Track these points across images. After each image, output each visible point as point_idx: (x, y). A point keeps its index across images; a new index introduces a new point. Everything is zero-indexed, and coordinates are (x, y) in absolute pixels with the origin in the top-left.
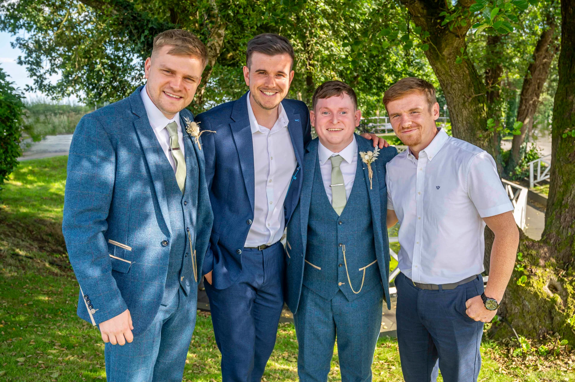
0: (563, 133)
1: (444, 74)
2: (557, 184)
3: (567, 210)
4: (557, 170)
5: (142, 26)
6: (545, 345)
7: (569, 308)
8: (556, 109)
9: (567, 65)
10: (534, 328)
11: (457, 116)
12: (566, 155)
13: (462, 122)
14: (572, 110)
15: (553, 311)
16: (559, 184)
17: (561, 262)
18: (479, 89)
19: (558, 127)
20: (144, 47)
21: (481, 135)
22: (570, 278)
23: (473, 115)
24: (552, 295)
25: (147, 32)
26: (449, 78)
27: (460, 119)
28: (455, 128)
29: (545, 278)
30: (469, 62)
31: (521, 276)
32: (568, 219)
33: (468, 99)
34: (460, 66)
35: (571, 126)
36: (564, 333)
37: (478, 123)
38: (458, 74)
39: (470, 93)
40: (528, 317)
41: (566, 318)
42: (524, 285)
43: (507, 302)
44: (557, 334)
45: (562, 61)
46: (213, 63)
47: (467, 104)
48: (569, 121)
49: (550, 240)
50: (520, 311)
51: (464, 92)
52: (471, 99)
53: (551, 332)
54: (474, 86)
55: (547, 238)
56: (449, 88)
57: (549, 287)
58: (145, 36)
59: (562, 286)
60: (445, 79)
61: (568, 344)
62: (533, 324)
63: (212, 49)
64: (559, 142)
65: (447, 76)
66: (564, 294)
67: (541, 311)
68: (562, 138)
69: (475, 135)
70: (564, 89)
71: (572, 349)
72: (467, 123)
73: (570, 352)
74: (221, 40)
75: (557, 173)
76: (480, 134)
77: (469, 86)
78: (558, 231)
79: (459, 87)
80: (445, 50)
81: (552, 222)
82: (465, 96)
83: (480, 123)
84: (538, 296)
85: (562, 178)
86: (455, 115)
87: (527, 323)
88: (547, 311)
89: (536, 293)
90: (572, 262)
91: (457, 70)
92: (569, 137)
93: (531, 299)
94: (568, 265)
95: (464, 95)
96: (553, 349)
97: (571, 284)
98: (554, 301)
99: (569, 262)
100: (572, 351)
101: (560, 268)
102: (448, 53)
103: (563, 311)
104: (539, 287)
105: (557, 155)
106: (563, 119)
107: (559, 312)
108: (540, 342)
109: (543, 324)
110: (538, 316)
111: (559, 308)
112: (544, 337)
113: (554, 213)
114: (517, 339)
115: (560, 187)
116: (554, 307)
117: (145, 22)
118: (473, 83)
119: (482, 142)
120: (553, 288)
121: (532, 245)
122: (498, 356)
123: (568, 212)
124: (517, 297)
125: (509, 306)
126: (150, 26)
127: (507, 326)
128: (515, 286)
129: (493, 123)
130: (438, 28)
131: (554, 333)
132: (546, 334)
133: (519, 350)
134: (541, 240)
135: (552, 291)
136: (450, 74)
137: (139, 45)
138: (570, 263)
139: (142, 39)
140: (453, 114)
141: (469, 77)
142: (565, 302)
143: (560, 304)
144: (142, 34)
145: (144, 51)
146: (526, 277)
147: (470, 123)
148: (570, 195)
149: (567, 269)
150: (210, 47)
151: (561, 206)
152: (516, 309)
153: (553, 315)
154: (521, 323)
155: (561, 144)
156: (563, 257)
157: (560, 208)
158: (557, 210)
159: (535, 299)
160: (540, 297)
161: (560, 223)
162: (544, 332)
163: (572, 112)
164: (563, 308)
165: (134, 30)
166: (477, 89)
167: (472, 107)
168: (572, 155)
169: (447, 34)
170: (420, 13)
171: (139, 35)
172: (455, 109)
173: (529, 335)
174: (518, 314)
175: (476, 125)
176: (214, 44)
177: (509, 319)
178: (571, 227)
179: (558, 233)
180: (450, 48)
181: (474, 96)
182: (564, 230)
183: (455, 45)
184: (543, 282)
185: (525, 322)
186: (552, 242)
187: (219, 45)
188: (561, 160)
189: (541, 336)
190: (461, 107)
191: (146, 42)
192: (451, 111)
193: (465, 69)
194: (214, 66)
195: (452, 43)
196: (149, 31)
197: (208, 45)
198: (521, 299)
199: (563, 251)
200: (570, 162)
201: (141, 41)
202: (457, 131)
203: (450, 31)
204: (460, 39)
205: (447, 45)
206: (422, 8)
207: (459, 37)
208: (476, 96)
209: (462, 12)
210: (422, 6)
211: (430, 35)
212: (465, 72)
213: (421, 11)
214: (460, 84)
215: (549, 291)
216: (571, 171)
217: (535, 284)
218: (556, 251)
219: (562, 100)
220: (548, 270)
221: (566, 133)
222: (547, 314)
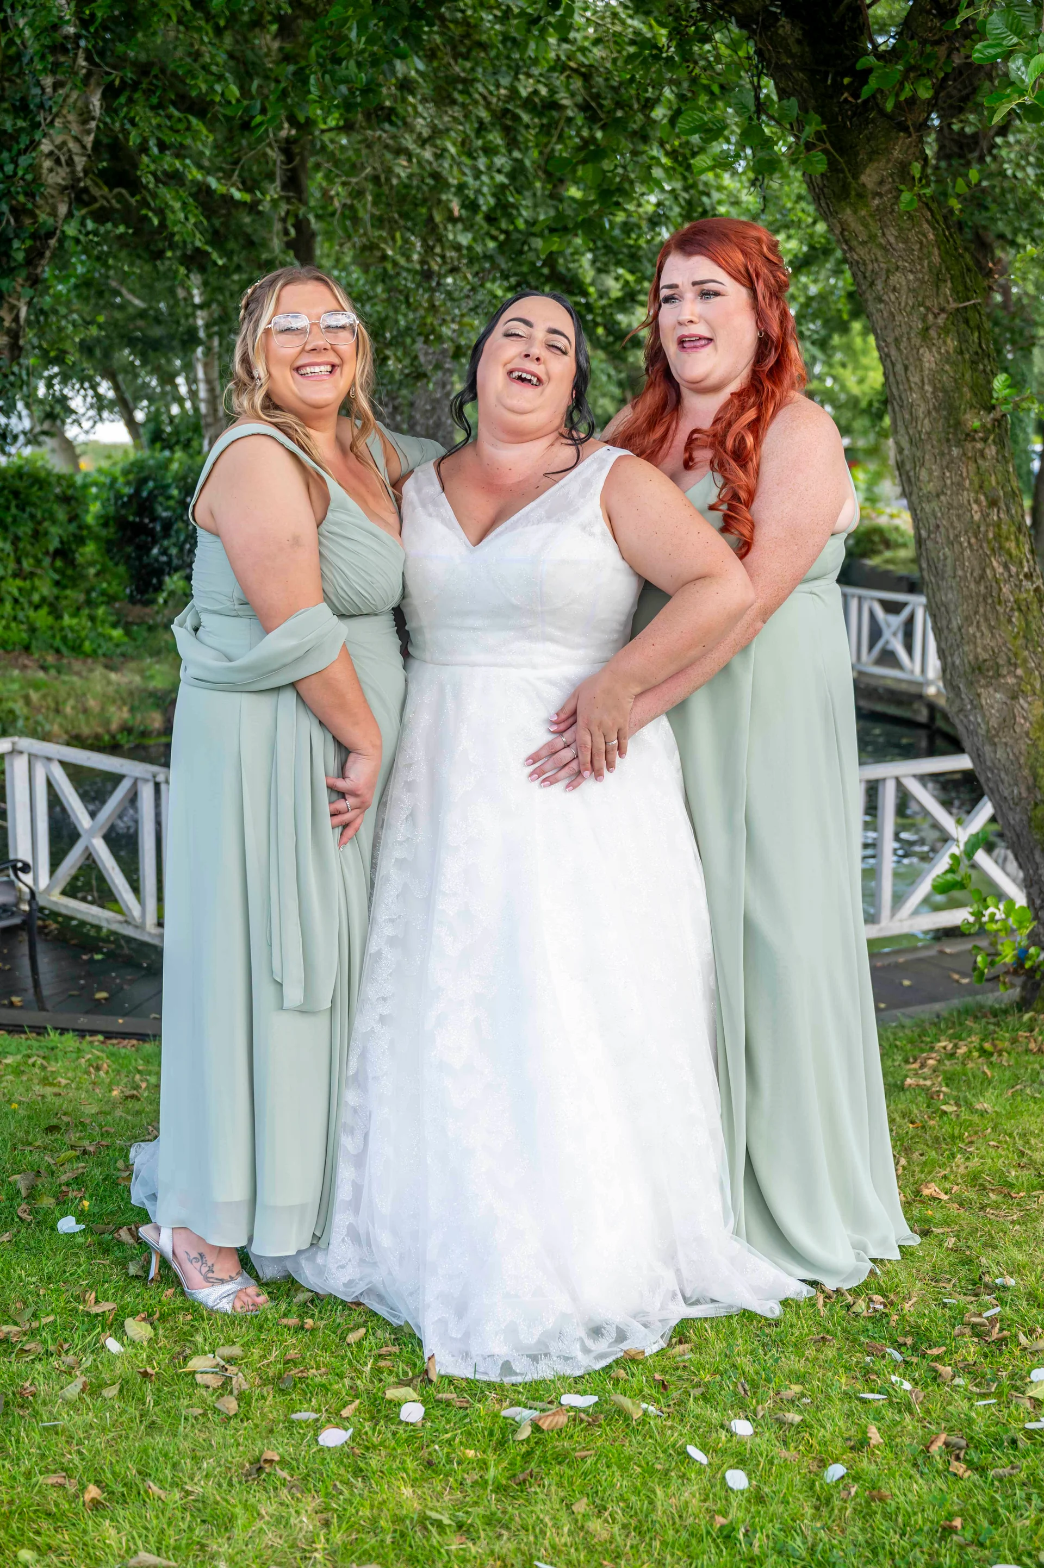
1: (864, 243)
11: (906, 368)
13: (922, 388)
18: (967, 289)
21: (977, 424)
23: (954, 364)
26: (879, 254)
27: (915, 379)
28: (901, 407)
30: (934, 206)
33: (936, 316)
34: (911, 217)
37: (965, 389)
38: (906, 241)
39: (941, 300)
47: (933, 333)
51: (925, 297)
52: (944, 316)
54: (952, 278)
56: (879, 286)
60: (867, 258)
63: (57, 161)
65: (875, 250)
69: (958, 424)
72: (935, 389)
74: (89, 131)
76: (974, 422)
77: (938, 281)
79: (908, 281)
80: (868, 171)
82: (926, 308)
83: (972, 389)
86: (899, 368)
91: (901, 230)
95: (922, 305)
102: (876, 177)
118: (948, 269)
119: (979, 445)
129: (1009, 387)
130: (846, 99)
136: (882, 241)
140: (893, 364)
141: (936, 252)
147: (944, 390)
166: (960, 288)
167: (949, 341)
169: (873, 121)
170: (791, 55)
172: (899, 349)
175: (962, 396)
180: (882, 164)
181: (953, 305)
183: (896, 153)
190: (917, 341)
192: (888, 355)
193: (926, 226)
195: (888, 151)
197: (46, 147)
202: (907, 416)
203: (882, 112)
204: (910, 136)
205: (873, 155)
206: (799, 42)
207: (906, 129)
208: (958, 310)
209: (922, 53)
210: (798, 34)
211: (823, 123)
212: (925, 236)
213: (795, 49)
214: (911, 271)
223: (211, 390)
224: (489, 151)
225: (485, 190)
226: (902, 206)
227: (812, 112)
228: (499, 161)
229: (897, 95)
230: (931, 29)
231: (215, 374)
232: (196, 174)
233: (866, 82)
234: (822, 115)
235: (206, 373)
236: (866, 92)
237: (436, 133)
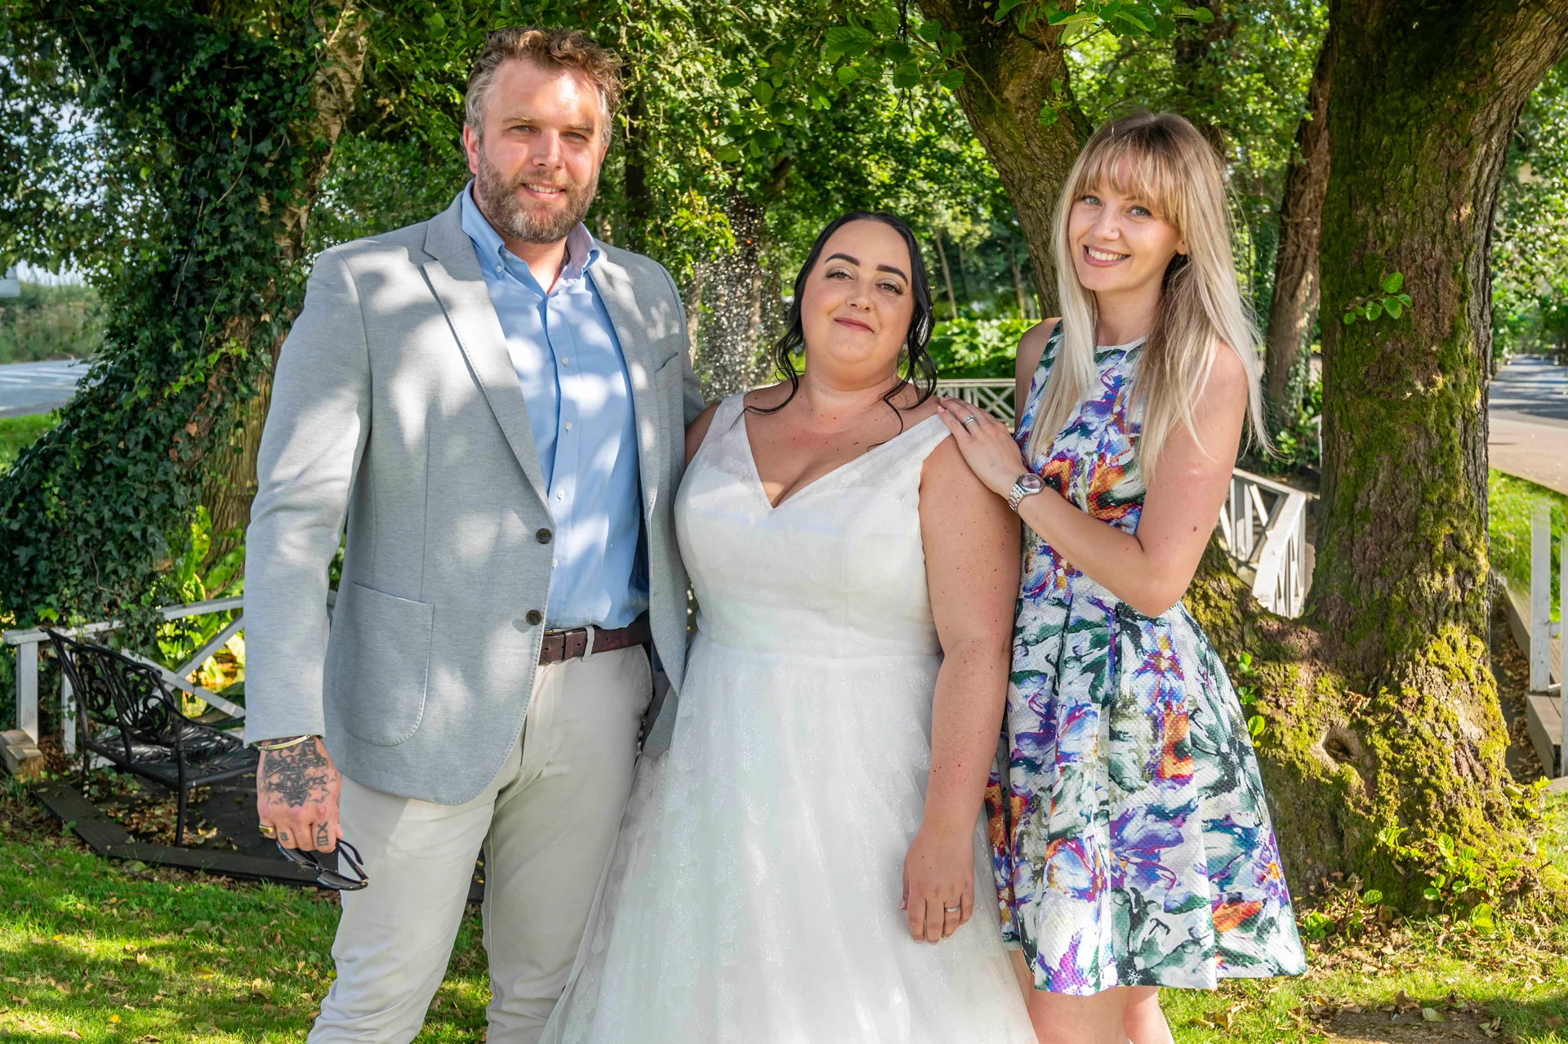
0: (1345, 312)
1: (1010, 154)
2: (1338, 454)
3: (1368, 527)
4: (1337, 415)
5: (111, 26)
6: (1321, 910)
7: (1383, 801)
8: (1326, 244)
9: (1349, 123)
10: (1294, 865)
12: (1356, 373)
14: (1365, 247)
15: (1340, 813)
16: (1343, 455)
17: (1359, 673)
19: (1332, 295)
20: (118, 87)
22: (1382, 718)
24: (1334, 768)
25: (125, 42)
26: (1025, 163)
29: (1314, 721)
30: (1077, 119)
32: (1372, 552)
34: (1053, 128)
35: (1363, 291)
36: (1372, 875)
38: (1050, 151)
41: (1376, 831)
42: (1261, 746)
44: (1355, 878)
45: (1334, 112)
46: (335, 130)
48: (1359, 277)
49: (1328, 613)
53: (1340, 875)
55: (1318, 611)
56: (1026, 193)
57: (1327, 746)
58: (122, 54)
59: (1362, 740)
60: (1013, 166)
61: (1384, 901)
63: (329, 90)
64: (1338, 336)
65: (1021, 160)
66: (1368, 762)
67: (1308, 814)
68: (1343, 325)
70: (1344, 187)
71: (1395, 916)
73: (1389, 925)
74: (357, 63)
75: (1336, 424)
78: (1347, 588)
80: (1009, 87)
81: (1329, 562)
84: (1299, 771)
85: (1351, 438)
88: (1326, 815)
89: (1291, 765)
90: (1387, 671)
91: (1044, 140)
92: (1364, 321)
93: (1280, 785)
94: (1377, 682)
96: (1344, 920)
97: (1384, 733)
98: (1341, 783)
99: (1380, 669)
100: (1397, 922)
101: (1356, 692)
102: (1017, 93)
103: (1368, 810)
104: (1300, 747)
105: (1334, 374)
106: (1344, 272)
107: (1354, 814)
108: (1311, 905)
109: (1317, 853)
110: (1304, 831)
111: (1357, 804)
112: (1321, 890)
113: (1334, 537)
115: (1346, 464)
116: (1341, 803)
117: (121, 10)
120: (1338, 748)
121: (1280, 630)
126: (136, 22)
130: (987, 25)
131: (1345, 878)
132: (1324, 880)
134: (1302, 617)
135: (1335, 757)
136: (1028, 152)
137: (103, 80)
138: (1380, 673)
139: (113, 62)
142: (1372, 785)
143: (1359, 792)
144: (112, 49)
145: (117, 97)
146: (1261, 720)
148: (1375, 485)
149: (1375, 694)
150: (324, 83)
151: (1352, 516)
153: (1341, 825)
155: (1343, 344)
156: (1364, 659)
157: (1351, 522)
158: (1342, 530)
159: (1291, 784)
160: (1305, 775)
161: (1351, 564)
162: (1321, 876)
163: (1367, 252)
164: (1367, 802)
165: (86, 35)
168: (1373, 372)
169: (1012, 41)
171: (102, 49)
176: (335, 74)
178: (1381, 575)
179: (1347, 594)
180: (1022, 80)
182: (1363, 584)
183: (1036, 70)
184: (1311, 734)
186: (1331, 619)
187: (353, 77)
188: (1344, 386)
189: (1312, 887)
191: (123, 72)
193: (1069, 136)
194: (338, 141)
195: (1028, 68)
196: (132, 38)
197: (319, 78)
199: (1363, 644)
200: (1370, 392)
201: (109, 69)
204: (1051, 54)
215: (1327, 757)
216: (1372, 418)
217: (1288, 740)
218: (1344, 645)
219: (1340, 220)
220: (1322, 698)
221: (1353, 310)
222: (1325, 823)
226: (1045, 119)
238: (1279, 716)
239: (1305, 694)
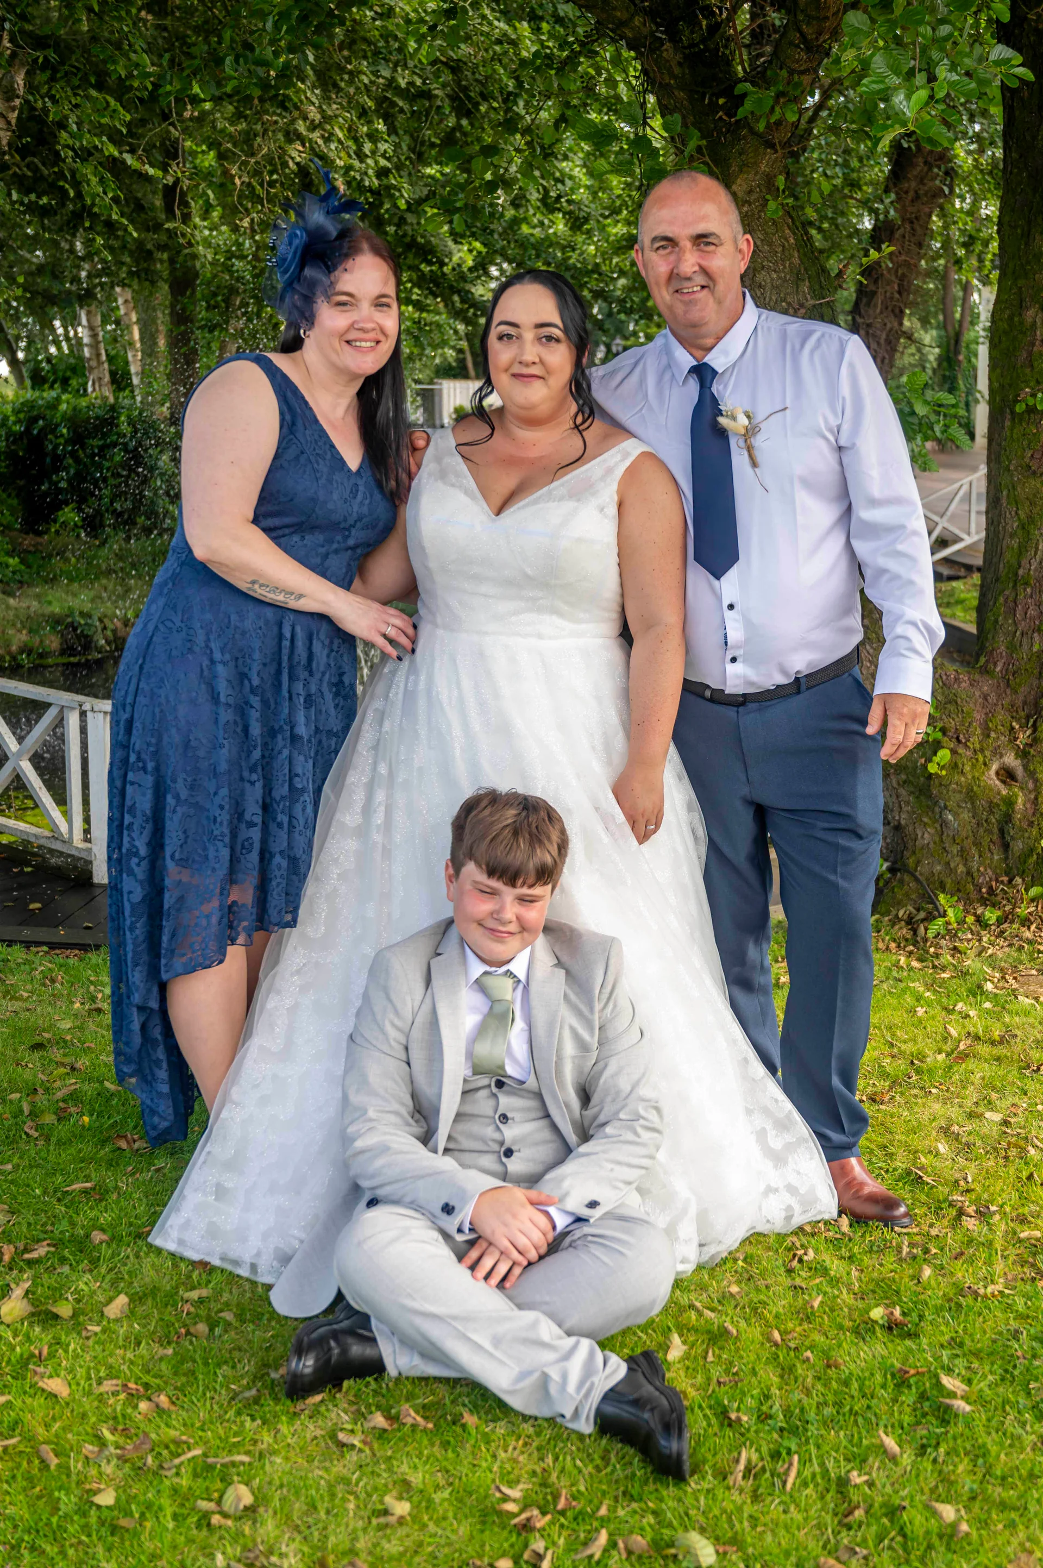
0: (1016, 401)
2: (1004, 528)
3: (1029, 590)
4: (1005, 493)
6: (993, 906)
8: (996, 340)
9: (1019, 231)
10: (969, 873)
12: (1023, 458)
14: (1033, 345)
15: (1007, 827)
16: (1008, 527)
17: (1022, 714)
18: (821, 286)
19: (1003, 386)
24: (1004, 792)
29: (987, 753)
30: (794, 214)
31: (935, 754)
32: (1032, 612)
34: (774, 223)
35: (1032, 384)
36: (1033, 877)
38: (770, 244)
39: (800, 297)
40: (955, 849)
42: (944, 773)
43: (903, 822)
44: (1018, 880)
45: (1006, 220)
48: (1028, 371)
49: (995, 665)
50: (937, 839)
51: (787, 294)
53: (1005, 879)
54: (809, 278)
55: (987, 661)
57: (997, 773)
59: (1025, 767)
62: (965, 865)
64: (1008, 423)
66: (1031, 785)
67: (981, 830)
68: (1013, 412)
70: (1016, 291)
75: (1004, 502)
77: (798, 279)
78: (1011, 642)
79: (772, 279)
80: (739, 181)
81: (996, 621)
82: (789, 304)
84: (976, 794)
85: (1017, 513)
87: (952, 865)
88: (996, 830)
89: (969, 790)
91: (766, 233)
92: (1031, 410)
93: (959, 806)
94: (1035, 722)
95: (784, 300)
96: (1012, 912)
98: (1009, 803)
99: (1037, 710)
102: (745, 188)
104: (977, 775)
105: (1004, 457)
106: (1013, 367)
107: (1019, 828)
108: (984, 902)
109: (988, 862)
110: (977, 844)
111: (1021, 820)
112: (991, 891)
113: (1001, 600)
114: (933, 903)
115: (1012, 536)
116: (1008, 820)
118: (806, 269)
120: (1007, 775)
121: (956, 679)
122: (893, 945)
123: (1031, 597)
124: (928, 807)
125: (911, 828)
127: (907, 878)
128: (922, 779)
130: (721, 118)
131: (1010, 881)
132: (994, 883)
133: (940, 921)
135: (1004, 782)
141: (796, 255)
146: (948, 753)
148: (1036, 554)
151: (1015, 582)
152: (926, 836)
153: (1008, 838)
154: (939, 868)
155: (1011, 430)
156: (1025, 703)
157: (1015, 586)
158: (1007, 592)
159: (969, 805)
160: (980, 797)
161: (1014, 622)
162: (991, 879)
163: (1035, 349)
164: (1030, 817)
166: (817, 287)
168: (1037, 456)
169: (744, 138)
170: (675, 78)
173: (959, 890)
174: (931, 845)
177: (911, 862)
178: (1039, 631)
179: (1012, 648)
180: (752, 177)
181: (812, 302)
182: (1025, 640)
183: (764, 168)
184: (985, 764)
185: (948, 864)
186: (998, 669)
188: (1012, 468)
189: (984, 890)
193: (787, 231)
195: (757, 163)
198: (937, 810)
199: (1023, 690)
200: (1034, 473)
203: (753, 132)
204: (776, 152)
205: (743, 167)
206: (680, 64)
207: (771, 145)
208: (814, 306)
209: (788, 83)
210: (679, 57)
211: (702, 138)
212: (786, 239)
213: (677, 70)
214: (775, 271)
215: (997, 782)
216: (1035, 495)
217: (967, 768)
218: (1008, 691)
219: (1011, 318)
220: (993, 735)
221: (1023, 400)
222: (995, 838)
223: (94, 336)
224: (373, 137)
225: (371, 172)
226: (769, 214)
227: (692, 128)
228: (383, 146)
229: (768, 117)
230: (798, 61)
231: (98, 320)
232: (112, 150)
233: (742, 105)
234: (700, 130)
235: (88, 320)
236: (741, 113)
237: (326, 119)
238: (961, 750)
239: (979, 731)
